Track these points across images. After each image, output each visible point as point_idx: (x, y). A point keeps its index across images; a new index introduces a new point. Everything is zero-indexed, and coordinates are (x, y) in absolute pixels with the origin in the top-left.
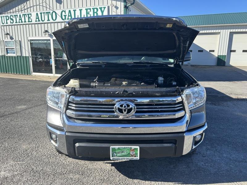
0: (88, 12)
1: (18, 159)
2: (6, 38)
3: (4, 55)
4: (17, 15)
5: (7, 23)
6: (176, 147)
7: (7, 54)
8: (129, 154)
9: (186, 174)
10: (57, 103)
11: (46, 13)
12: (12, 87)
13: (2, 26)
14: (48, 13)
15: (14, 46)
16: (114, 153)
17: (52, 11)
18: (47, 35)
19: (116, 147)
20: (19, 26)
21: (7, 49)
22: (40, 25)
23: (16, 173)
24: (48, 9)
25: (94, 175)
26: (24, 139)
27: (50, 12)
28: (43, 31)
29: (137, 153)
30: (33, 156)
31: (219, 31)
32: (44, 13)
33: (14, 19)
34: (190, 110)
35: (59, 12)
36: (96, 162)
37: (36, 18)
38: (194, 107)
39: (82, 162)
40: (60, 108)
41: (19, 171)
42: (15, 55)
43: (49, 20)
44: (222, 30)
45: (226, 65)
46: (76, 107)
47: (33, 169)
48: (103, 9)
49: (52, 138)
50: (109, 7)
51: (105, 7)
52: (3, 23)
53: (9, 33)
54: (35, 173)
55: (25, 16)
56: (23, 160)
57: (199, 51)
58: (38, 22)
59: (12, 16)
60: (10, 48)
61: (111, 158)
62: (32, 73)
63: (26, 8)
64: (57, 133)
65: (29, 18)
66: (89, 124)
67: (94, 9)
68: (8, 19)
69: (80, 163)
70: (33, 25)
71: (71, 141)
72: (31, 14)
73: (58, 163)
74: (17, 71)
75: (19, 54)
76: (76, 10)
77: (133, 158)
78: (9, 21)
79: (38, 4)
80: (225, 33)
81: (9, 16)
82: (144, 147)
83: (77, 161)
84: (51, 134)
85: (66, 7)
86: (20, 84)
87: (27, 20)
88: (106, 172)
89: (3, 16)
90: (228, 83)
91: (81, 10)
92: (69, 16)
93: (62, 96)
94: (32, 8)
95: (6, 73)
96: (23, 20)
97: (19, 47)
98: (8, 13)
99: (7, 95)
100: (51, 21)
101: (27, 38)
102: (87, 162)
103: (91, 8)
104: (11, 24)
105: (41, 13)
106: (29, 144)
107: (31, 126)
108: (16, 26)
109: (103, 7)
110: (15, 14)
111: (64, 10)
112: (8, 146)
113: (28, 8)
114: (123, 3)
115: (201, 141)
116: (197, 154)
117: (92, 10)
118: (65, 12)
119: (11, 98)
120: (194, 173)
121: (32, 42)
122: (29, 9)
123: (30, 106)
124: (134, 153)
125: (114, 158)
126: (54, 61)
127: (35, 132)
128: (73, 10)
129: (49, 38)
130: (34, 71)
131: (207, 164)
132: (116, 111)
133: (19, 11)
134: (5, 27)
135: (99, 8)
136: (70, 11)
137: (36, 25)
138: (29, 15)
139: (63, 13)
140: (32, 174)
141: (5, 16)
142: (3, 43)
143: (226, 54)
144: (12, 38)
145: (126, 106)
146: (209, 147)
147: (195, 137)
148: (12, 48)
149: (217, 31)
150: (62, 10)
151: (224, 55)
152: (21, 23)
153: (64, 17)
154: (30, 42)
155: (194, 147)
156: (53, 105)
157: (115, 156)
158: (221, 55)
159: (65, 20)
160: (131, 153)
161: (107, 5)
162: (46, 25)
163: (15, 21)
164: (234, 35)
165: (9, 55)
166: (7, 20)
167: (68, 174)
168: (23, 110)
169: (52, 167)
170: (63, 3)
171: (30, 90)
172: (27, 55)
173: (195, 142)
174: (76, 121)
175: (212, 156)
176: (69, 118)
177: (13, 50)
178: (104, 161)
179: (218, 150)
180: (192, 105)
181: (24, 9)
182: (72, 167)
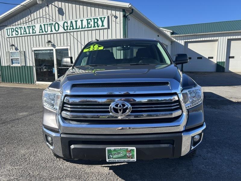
0: (89, 22)
1: (16, 164)
2: (11, 49)
3: (9, 65)
4: (22, 27)
5: (12, 35)
6: (174, 148)
7: (12, 64)
8: (126, 155)
9: (186, 177)
10: (53, 105)
11: (49, 24)
12: (15, 95)
13: (8, 38)
14: (51, 24)
15: (18, 57)
16: (110, 155)
17: (55, 23)
18: (50, 45)
19: (113, 148)
20: (23, 38)
21: (12, 59)
22: (43, 36)
23: (12, 178)
24: (51, 21)
25: (91, 179)
26: (23, 145)
27: (53, 24)
28: (46, 41)
29: (134, 155)
30: (31, 161)
31: (217, 38)
32: (47, 24)
33: (19, 31)
34: (188, 110)
35: (61, 23)
36: (94, 166)
37: (40, 30)
38: (191, 106)
39: (79, 166)
40: (56, 109)
41: (15, 176)
42: (19, 65)
43: (52, 31)
44: (220, 38)
45: (225, 71)
46: (71, 108)
47: (30, 174)
48: (103, 19)
49: (48, 141)
50: (108, 17)
51: (105, 17)
52: (9, 35)
53: (14, 44)
54: (31, 177)
55: (30, 27)
56: (21, 165)
57: (198, 58)
58: (41, 33)
59: (17, 28)
60: (14, 59)
61: (107, 160)
62: (36, 82)
63: (30, 20)
64: (52, 135)
65: (33, 29)
66: (84, 125)
67: (94, 19)
68: (14, 31)
69: (77, 167)
70: (37, 36)
71: (67, 142)
72: (35, 26)
73: (55, 168)
74: (21, 80)
75: (23, 64)
76: (77, 21)
77: (130, 159)
78: (14, 33)
79: (41, 16)
80: (223, 40)
81: (14, 28)
82: (141, 148)
83: (75, 165)
84: (46, 136)
85: (68, 18)
86: (23, 92)
87: (31, 32)
88: (104, 175)
89: (8, 28)
90: (228, 88)
91: (82, 21)
92: (70, 26)
93: (58, 97)
94: (36, 20)
95: (11, 82)
96: (28, 32)
97: (23, 57)
98: (13, 25)
99: (10, 103)
100: (54, 31)
101: (31, 48)
102: (85, 166)
103: (92, 18)
104: (16, 36)
105: (44, 25)
106: (28, 149)
107: (31, 131)
108: (21, 38)
109: (103, 17)
110: (20, 26)
111: (66, 21)
112: (7, 151)
113: (33, 20)
114: (122, 13)
115: (200, 141)
116: (198, 157)
117: (93, 20)
118: (67, 23)
119: (13, 106)
120: (194, 176)
121: (36, 52)
122: (33, 22)
123: (31, 113)
124: (131, 154)
125: (110, 160)
126: (56, 70)
127: (34, 137)
128: (75, 21)
129: (52, 48)
130: (38, 80)
131: (207, 167)
132: (111, 111)
133: (23, 23)
134: (10, 39)
135: (100, 18)
136: (71, 22)
137: (40, 36)
138: (33, 27)
139: (66, 24)
140: (28, 178)
141: (10, 28)
142: (9, 54)
143: (225, 61)
144: (16, 49)
145: (121, 106)
146: (210, 150)
147: (193, 138)
148: (17, 59)
149: (215, 38)
150: (64, 21)
151: (223, 61)
152: (25, 35)
153: (66, 28)
154: (34, 52)
155: (193, 148)
156: (49, 107)
157: (111, 158)
158: (220, 61)
159: (67, 31)
160: (127, 154)
161: (106, 15)
162: (49, 36)
163: (20, 33)
164: (232, 42)
165: (14, 65)
166: (12, 32)
167: (64, 179)
168: (25, 117)
169: (49, 171)
170: (65, 14)
171: (32, 98)
172: (31, 65)
173: (194, 143)
174: (71, 122)
175: (213, 159)
176: (64, 119)
177: (18, 61)
178: (102, 164)
179: (219, 153)
180: (189, 104)
181: (29, 22)
182: (69, 171)
